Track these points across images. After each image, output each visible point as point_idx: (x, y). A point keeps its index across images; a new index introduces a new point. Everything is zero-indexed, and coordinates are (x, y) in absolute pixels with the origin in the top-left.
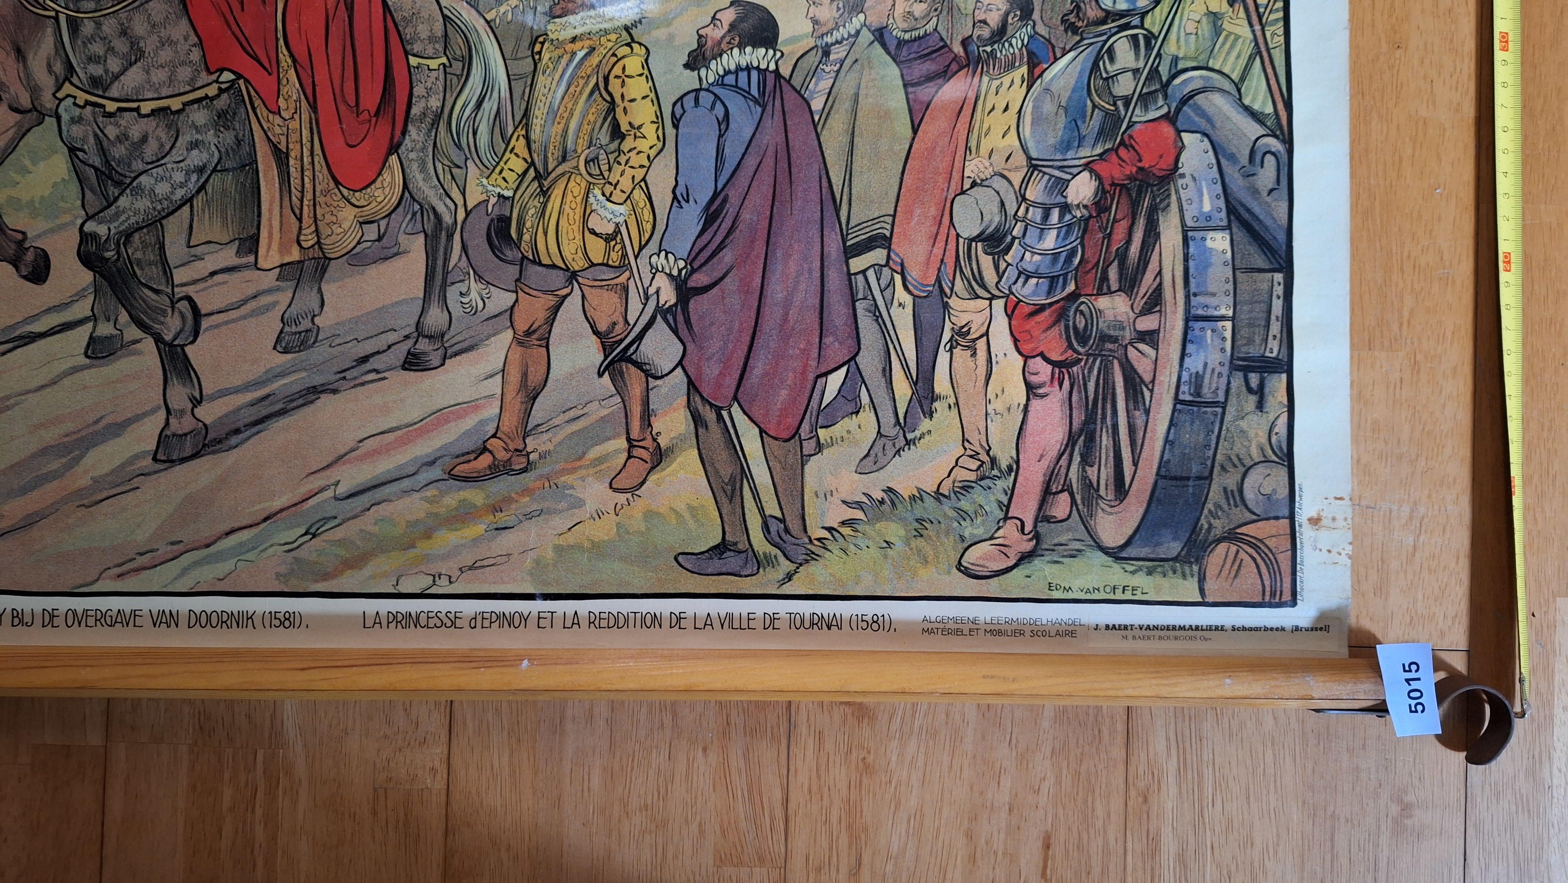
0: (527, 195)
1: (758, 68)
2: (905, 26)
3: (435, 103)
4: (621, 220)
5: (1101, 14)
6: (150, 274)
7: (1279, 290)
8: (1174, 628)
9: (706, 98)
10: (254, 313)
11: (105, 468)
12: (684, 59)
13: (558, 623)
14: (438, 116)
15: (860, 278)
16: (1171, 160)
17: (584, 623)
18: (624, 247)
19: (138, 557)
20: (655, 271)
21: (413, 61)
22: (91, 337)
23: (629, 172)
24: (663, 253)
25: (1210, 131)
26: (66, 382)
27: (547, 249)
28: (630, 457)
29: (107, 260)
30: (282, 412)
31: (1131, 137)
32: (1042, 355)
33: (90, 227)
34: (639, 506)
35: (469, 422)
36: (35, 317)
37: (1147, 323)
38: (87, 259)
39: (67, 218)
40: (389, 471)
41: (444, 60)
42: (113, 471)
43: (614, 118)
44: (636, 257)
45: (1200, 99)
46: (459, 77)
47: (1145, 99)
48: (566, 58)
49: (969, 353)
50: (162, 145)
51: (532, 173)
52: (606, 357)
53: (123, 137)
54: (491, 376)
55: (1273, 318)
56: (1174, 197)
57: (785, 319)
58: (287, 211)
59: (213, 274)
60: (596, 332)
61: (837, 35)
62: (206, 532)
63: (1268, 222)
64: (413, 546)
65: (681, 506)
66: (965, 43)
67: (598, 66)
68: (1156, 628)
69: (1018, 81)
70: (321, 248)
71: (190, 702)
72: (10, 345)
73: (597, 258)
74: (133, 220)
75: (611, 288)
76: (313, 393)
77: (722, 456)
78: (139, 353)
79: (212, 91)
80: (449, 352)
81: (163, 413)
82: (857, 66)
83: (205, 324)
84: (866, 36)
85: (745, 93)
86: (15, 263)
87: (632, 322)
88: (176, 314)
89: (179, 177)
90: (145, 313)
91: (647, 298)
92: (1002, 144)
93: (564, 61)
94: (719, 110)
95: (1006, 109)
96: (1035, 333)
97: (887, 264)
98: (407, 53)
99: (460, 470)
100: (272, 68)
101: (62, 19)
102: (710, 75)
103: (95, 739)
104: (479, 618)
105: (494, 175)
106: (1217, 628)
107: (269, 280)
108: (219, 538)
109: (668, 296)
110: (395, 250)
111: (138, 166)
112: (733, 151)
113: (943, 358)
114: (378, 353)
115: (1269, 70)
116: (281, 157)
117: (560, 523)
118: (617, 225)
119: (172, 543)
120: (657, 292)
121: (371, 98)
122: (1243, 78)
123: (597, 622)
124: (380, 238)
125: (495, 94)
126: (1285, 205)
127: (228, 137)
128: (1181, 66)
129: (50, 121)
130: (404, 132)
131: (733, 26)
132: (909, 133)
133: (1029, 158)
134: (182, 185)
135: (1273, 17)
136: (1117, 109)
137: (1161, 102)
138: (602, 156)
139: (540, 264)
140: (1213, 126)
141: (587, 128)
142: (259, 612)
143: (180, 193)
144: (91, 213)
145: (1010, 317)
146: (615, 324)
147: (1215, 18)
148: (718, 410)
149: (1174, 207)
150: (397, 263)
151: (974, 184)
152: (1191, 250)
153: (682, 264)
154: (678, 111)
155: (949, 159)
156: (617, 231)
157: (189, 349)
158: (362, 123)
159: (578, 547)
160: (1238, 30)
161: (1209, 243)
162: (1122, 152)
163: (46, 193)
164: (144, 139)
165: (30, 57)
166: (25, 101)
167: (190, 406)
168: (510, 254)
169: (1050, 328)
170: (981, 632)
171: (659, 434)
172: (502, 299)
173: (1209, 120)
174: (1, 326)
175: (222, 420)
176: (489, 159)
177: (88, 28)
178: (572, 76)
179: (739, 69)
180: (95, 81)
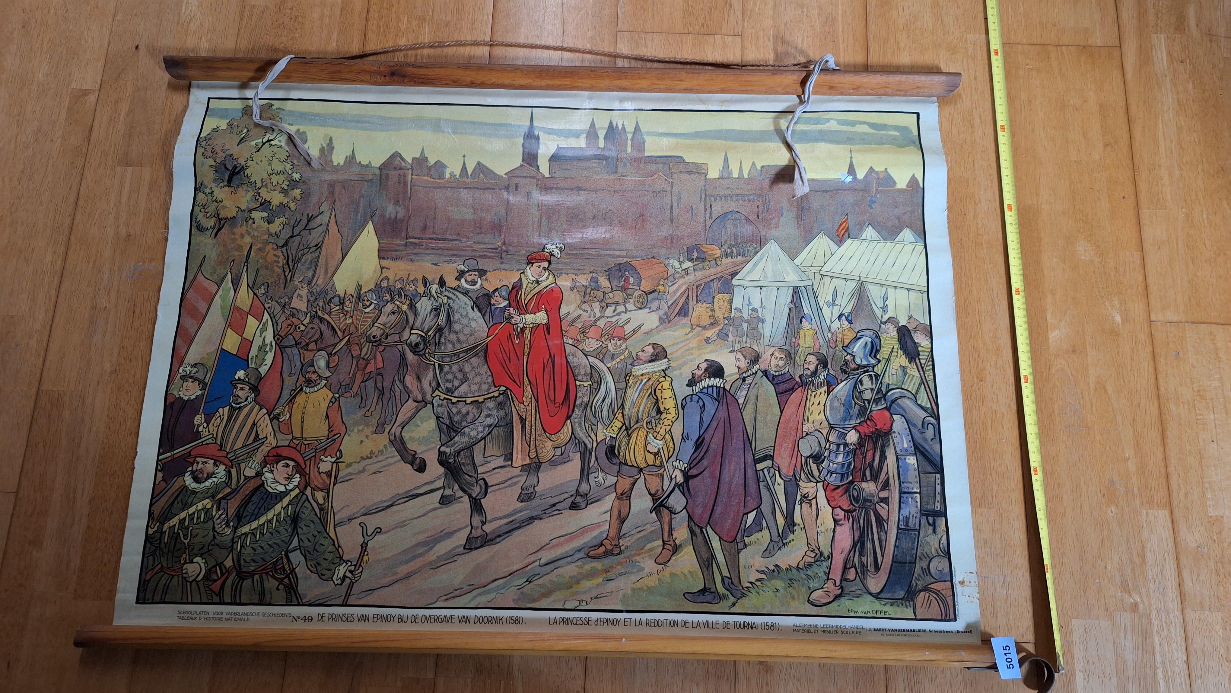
0: (622, 437)
1: (716, 386)
2: (775, 370)
3: (586, 399)
4: (660, 447)
5: (856, 366)
6: (468, 469)
7: (939, 481)
8: (904, 630)
9: (695, 398)
10: (510, 486)
11: (443, 552)
12: (687, 383)
13: (633, 624)
14: (587, 405)
15: (761, 472)
16: (889, 426)
17: (644, 624)
18: (662, 458)
19: (455, 591)
20: (674, 468)
21: (578, 383)
22: (442, 495)
23: (664, 427)
24: (678, 460)
25: (904, 414)
26: (430, 514)
27: (630, 459)
28: (663, 549)
29: (450, 463)
30: (518, 528)
31: (871, 416)
32: (840, 507)
33: (443, 449)
34: (668, 571)
35: (596, 533)
36: (419, 487)
37: (883, 494)
38: (441, 463)
39: (433, 445)
40: (562, 554)
41: (590, 383)
42: (446, 553)
43: (658, 405)
44: (667, 462)
45: (899, 401)
46: (596, 389)
47: (877, 401)
48: (639, 382)
49: (809, 505)
50: (475, 416)
51: (624, 427)
53: (459, 412)
55: (937, 493)
56: (891, 441)
57: (730, 489)
58: (524, 442)
59: (494, 469)
60: (650, 494)
61: (748, 374)
62: (484, 581)
63: (932, 452)
64: (571, 587)
65: (686, 571)
66: (800, 377)
67: (652, 385)
68: (896, 630)
69: (823, 392)
70: (538, 458)
72: (408, 499)
73: (651, 463)
74: (460, 446)
75: (656, 475)
76: (532, 519)
77: (703, 549)
78: (462, 502)
79: (496, 394)
81: (469, 528)
82: (757, 386)
83: (490, 490)
84: (760, 374)
85: (712, 396)
86: (412, 464)
87: (665, 490)
88: (478, 486)
89: (481, 429)
90: (465, 485)
91: (671, 480)
92: (818, 418)
93: (638, 383)
94: (701, 403)
95: (819, 404)
96: (836, 498)
97: (772, 467)
98: (575, 380)
99: (591, 553)
100: (521, 385)
101: (437, 365)
102: (697, 389)
103: (430, 675)
104: (599, 621)
105: (609, 428)
106: (923, 631)
107: (517, 471)
108: (490, 583)
109: (680, 479)
110: (567, 459)
111: (464, 424)
112: (707, 420)
113: (798, 508)
114: (561, 502)
115: (928, 389)
116: (523, 421)
117: (634, 578)
118: (659, 449)
119: (470, 585)
120: (676, 477)
121: (560, 397)
122: (917, 393)
123: (650, 623)
124: (562, 454)
125: (610, 396)
126: (938, 446)
127: (502, 413)
128: (891, 387)
130: (573, 411)
131: (706, 370)
132: (779, 413)
133: (830, 424)
134: (482, 432)
135: (927, 368)
136: (865, 405)
137: (883, 402)
138: (653, 421)
139: (627, 465)
140: (906, 412)
141: (647, 409)
142: (505, 616)
143: (480, 435)
144: (443, 443)
145: (825, 491)
146: (658, 490)
147: (904, 368)
148: (701, 528)
149: (892, 445)
150: (569, 464)
151: (807, 434)
152: (900, 464)
153: (686, 465)
154: (684, 403)
155: (796, 423)
156: (659, 451)
158: (556, 407)
159: (641, 589)
160: (913, 373)
161: (907, 461)
162: (868, 422)
163: (425, 435)
164: (468, 413)
165: (423, 380)
166: (420, 398)
167: (481, 525)
169: (842, 496)
170: (819, 631)
171: (676, 538)
172: (612, 480)
173: (904, 410)
174: (405, 490)
175: (493, 531)
176: (607, 422)
177: (446, 368)
178: (641, 389)
179: (708, 386)
180: (448, 390)
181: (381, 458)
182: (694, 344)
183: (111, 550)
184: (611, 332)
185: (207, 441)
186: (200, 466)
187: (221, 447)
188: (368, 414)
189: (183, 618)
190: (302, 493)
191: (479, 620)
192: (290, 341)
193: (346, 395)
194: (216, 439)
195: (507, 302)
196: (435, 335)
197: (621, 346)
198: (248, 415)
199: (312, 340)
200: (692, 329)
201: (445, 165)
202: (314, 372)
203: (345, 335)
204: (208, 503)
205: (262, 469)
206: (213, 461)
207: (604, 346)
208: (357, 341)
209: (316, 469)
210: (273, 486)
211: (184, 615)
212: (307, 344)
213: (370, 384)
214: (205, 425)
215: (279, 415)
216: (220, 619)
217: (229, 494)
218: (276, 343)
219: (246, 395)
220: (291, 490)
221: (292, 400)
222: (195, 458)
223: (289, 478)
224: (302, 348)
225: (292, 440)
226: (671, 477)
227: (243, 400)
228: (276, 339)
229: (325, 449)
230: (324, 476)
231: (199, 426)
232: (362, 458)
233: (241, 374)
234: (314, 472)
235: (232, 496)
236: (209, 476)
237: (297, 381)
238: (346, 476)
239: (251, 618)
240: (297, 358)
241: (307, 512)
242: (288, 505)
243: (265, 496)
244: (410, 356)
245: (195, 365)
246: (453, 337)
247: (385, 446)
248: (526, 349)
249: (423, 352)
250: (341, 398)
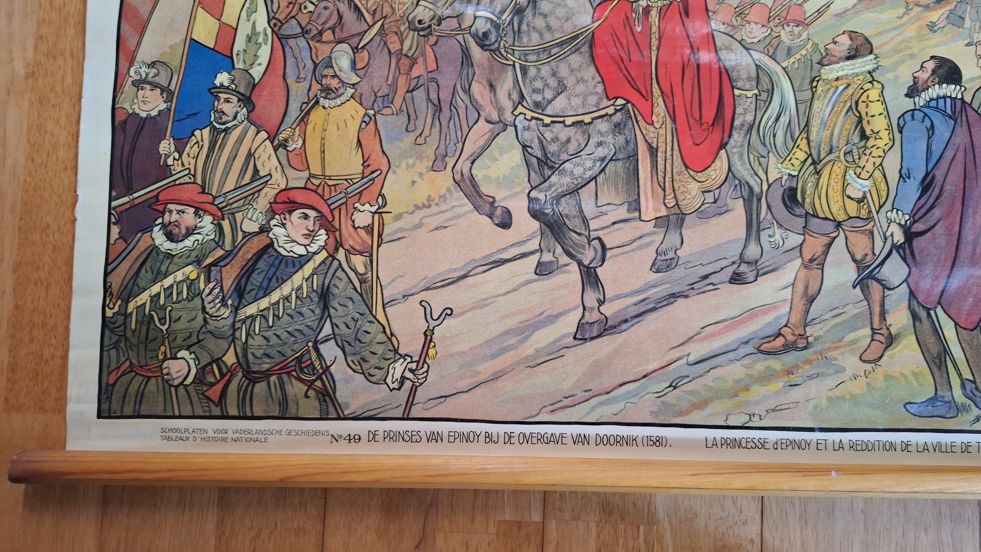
0: (807, 174)
1: (950, 97)
3: (749, 118)
4: (866, 189)
6: (574, 223)
9: (919, 115)
10: (639, 248)
11: (543, 343)
12: (905, 91)
13: (830, 447)
14: (751, 126)
17: (847, 447)
18: (869, 206)
19: (564, 399)
20: (890, 221)
21: (737, 92)
22: (539, 262)
23: (872, 160)
24: (895, 211)
26: (523, 289)
27: (822, 208)
28: (873, 340)
29: (547, 214)
30: (654, 309)
33: (534, 194)
34: (880, 371)
35: (771, 317)
36: (504, 249)
38: (535, 214)
39: (519, 189)
40: (720, 347)
41: (756, 91)
42: (549, 345)
43: (862, 127)
44: (878, 213)
46: (765, 101)
48: (833, 90)
50: (580, 145)
51: (810, 161)
52: (859, 276)
53: (555, 139)
54: (785, 288)
58: (656, 185)
59: (614, 223)
60: (854, 260)
62: (607, 384)
64: (737, 395)
65: (907, 372)
67: (852, 95)
70: (679, 208)
71: (597, 494)
72: (487, 266)
73: (853, 214)
74: (560, 190)
75: (863, 232)
76: (674, 296)
77: (931, 340)
78: (568, 272)
79: (611, 110)
80: (761, 272)
81: (581, 309)
83: (609, 254)
85: (943, 112)
86: (490, 216)
87: (877, 254)
88: (591, 248)
89: (589, 164)
90: (572, 247)
91: (886, 239)
93: (831, 92)
94: (928, 123)
99: (764, 347)
100: (648, 97)
101: (517, 66)
102: (921, 100)
103: (537, 517)
104: (779, 443)
105: (786, 162)
107: (649, 227)
108: (615, 388)
109: (899, 237)
110: (725, 209)
111: (564, 157)
112: (937, 147)
114: (715, 273)
116: (653, 151)
117: (831, 382)
118: (864, 192)
119: (586, 391)
120: (892, 235)
121: (709, 114)
123: (854, 447)
124: (715, 202)
125: (788, 112)
127: (621, 139)
129: (511, 129)
130: (730, 136)
131: (934, 72)
134: (590, 169)
138: (855, 150)
139: (818, 217)
141: (845, 133)
142: (640, 436)
143: (589, 174)
144: (534, 185)
146: (866, 255)
148: (928, 310)
153: (907, 217)
154: (902, 123)
156: (864, 197)
157: (598, 270)
158: (703, 130)
159: (842, 398)
163: (507, 173)
164: (569, 140)
165: (498, 89)
166: (495, 118)
167: (597, 305)
168: (798, 211)
171: (890, 325)
172: (795, 239)
174: (483, 254)
175: (616, 314)
176: (783, 152)
177: (532, 72)
178: (836, 102)
179: (939, 97)
180: (537, 105)
181: (444, 207)
182: (911, 32)
183: (53, 340)
184: (784, 14)
185: (182, 181)
186: (175, 217)
187: (204, 189)
188: (421, 140)
189: (169, 439)
190: (332, 257)
191: (602, 440)
192: (292, 28)
193: (385, 111)
194: (194, 176)
196: (512, 19)
197: (800, 35)
198: (240, 141)
199: (327, 26)
200: (908, 9)
202: (333, 77)
203: (377, 18)
204: (191, 271)
205: (269, 221)
206: (193, 210)
207: (774, 35)
208: (394, 29)
209: (350, 223)
210: (288, 246)
211: (170, 434)
212: (320, 33)
213: (420, 94)
214: (177, 155)
215: (286, 140)
216: (225, 440)
217: (221, 259)
218: (273, 31)
219: (235, 110)
220: (315, 253)
221: (304, 119)
222: (167, 204)
223: (311, 235)
224: (312, 38)
225: (308, 179)
226: (885, 236)
227: (230, 118)
228: (272, 24)
229: (360, 193)
230: (362, 233)
231: (167, 156)
232: (417, 207)
233: (223, 78)
234: (346, 226)
235: (227, 261)
236: (190, 232)
237: (309, 90)
238: (395, 232)
239: (270, 437)
240: (306, 54)
241: (341, 285)
242: (312, 275)
243: (277, 262)
244: (476, 52)
245: (152, 65)
246: (539, 22)
247: (449, 190)
248: (653, 40)
249: (496, 45)
250: (378, 116)
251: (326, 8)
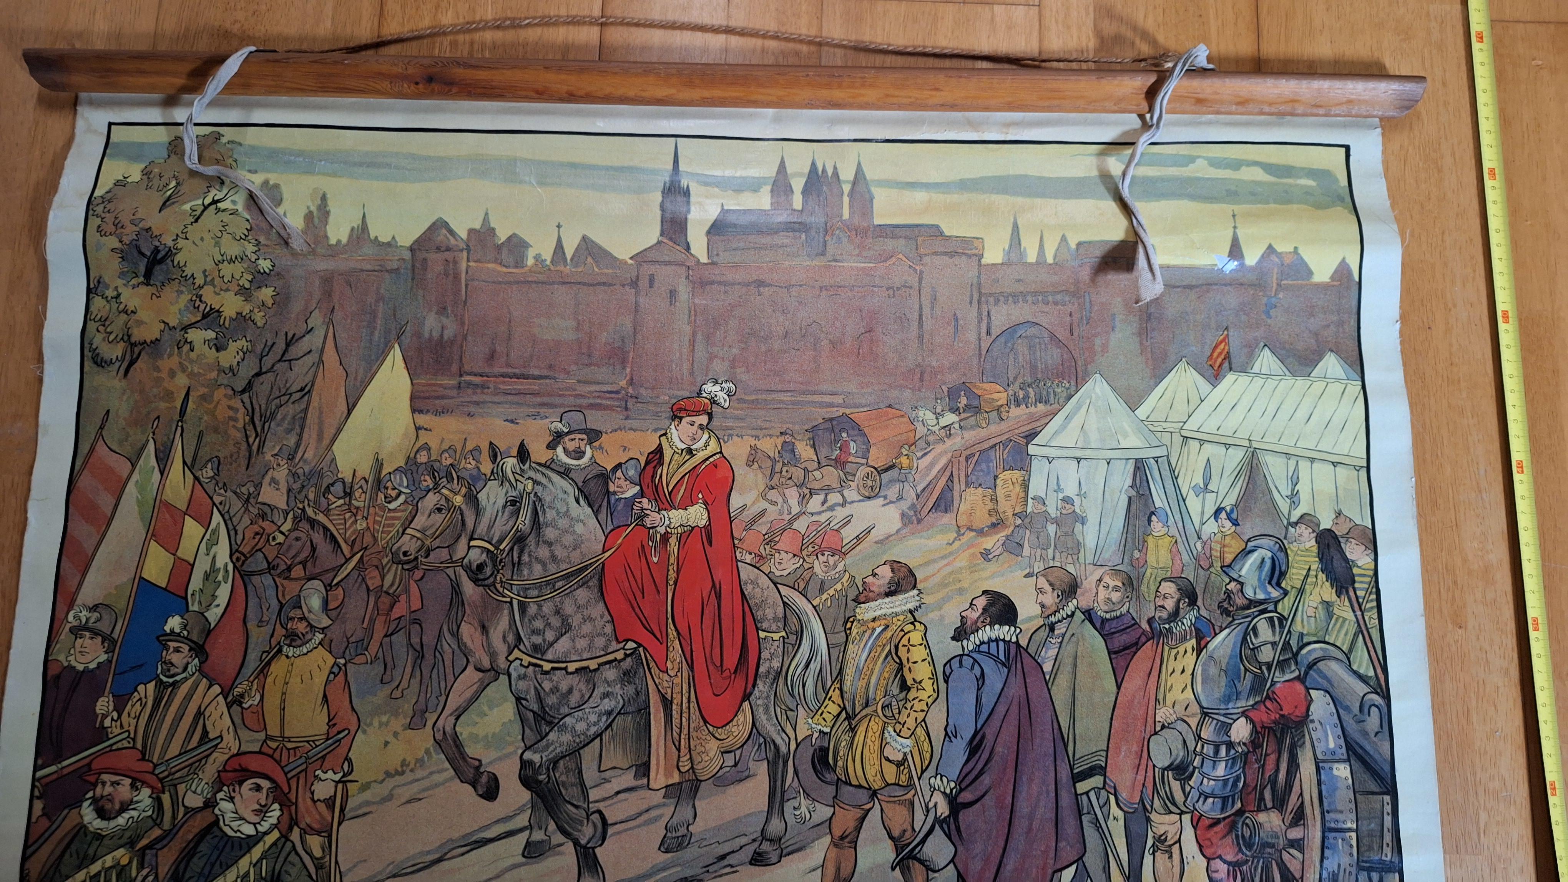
0: (840, 731)
1: (1003, 640)
2: (1106, 608)
3: (776, 664)
4: (907, 750)
5: (1246, 602)
6: (572, 793)
7: (1388, 808)
9: (968, 662)
10: (646, 822)
12: (952, 633)
14: (778, 674)
15: (1084, 797)
16: (1304, 709)
18: (910, 771)
20: (933, 789)
21: (762, 634)
22: (527, 842)
23: (913, 715)
24: (939, 777)
25: (1330, 690)
26: (508, 875)
27: (855, 773)
29: (541, 782)
31: (1274, 692)
32: (1220, 857)
33: (528, 755)
36: (487, 827)
37: (1295, 833)
38: (526, 781)
39: (511, 749)
41: (783, 634)
43: (902, 675)
44: (919, 779)
45: (1321, 665)
46: (793, 645)
47: (1282, 665)
48: (869, 632)
49: (1167, 855)
50: (583, 696)
51: (844, 715)
52: (897, 856)
53: (555, 690)
54: (814, 870)
55: (1385, 829)
56: (1307, 737)
57: (1030, 829)
58: (670, 743)
59: (618, 793)
60: (891, 837)
61: (1058, 616)
63: (1376, 756)
66: (1150, 621)
67: (891, 638)
69: (1189, 650)
70: (694, 772)
72: (468, 848)
73: (891, 779)
74: (558, 750)
75: (901, 803)
78: (562, 853)
79: (620, 655)
80: (785, 852)
82: (1074, 639)
83: (610, 831)
84: (1079, 616)
85: (996, 658)
86: (474, 784)
87: (917, 830)
88: (590, 824)
89: (593, 718)
90: (568, 823)
91: (928, 811)
92: (1181, 697)
93: (867, 635)
94: (977, 669)
95: (1183, 671)
96: (1214, 841)
97: (1104, 788)
98: (757, 629)
100: (662, 639)
101: (515, 603)
102: (969, 645)
105: (817, 717)
107: (657, 797)
109: (943, 809)
110: (746, 773)
111: (565, 710)
112: (988, 701)
113: (1148, 860)
114: (733, 852)
115: (1369, 644)
116: (667, 704)
118: (905, 754)
120: (935, 806)
121: (731, 660)
122: (1351, 650)
124: (736, 765)
125: (819, 658)
126: (1389, 743)
127: (630, 690)
128: (1305, 640)
129: (503, 678)
130: (754, 685)
131: (985, 609)
132: (1115, 689)
133: (1201, 707)
134: (595, 724)
135: (1369, 605)
136: (1262, 672)
137: (1293, 667)
138: (894, 703)
139: (851, 785)
140: (1332, 685)
141: (883, 682)
143: (593, 730)
144: (528, 744)
145: (1195, 828)
146: (905, 830)
147: (1327, 605)
149: (1308, 744)
150: (749, 784)
151: (1163, 727)
152: (1323, 777)
153: (953, 785)
154: (948, 671)
155: (1144, 708)
156: (905, 759)
157: (597, 850)
158: (724, 679)
160: (1344, 615)
161: (1335, 772)
162: (1268, 703)
163: (497, 731)
164: (570, 691)
165: (491, 631)
166: (486, 664)
168: (829, 777)
169: (1224, 837)
172: (823, 812)
173: (1329, 681)
174: (462, 833)
176: (813, 704)
177: (532, 609)
178: (873, 646)
179: (990, 640)
180: (536, 648)
181: (419, 774)
182: (962, 562)
184: (819, 541)
185: (119, 745)
186: (108, 789)
187: (144, 755)
188: (397, 694)
190: (285, 837)
192: (258, 562)
193: (360, 659)
194: (134, 740)
195: (638, 488)
196: (512, 549)
197: (835, 566)
198: (189, 697)
199: (298, 559)
200: (959, 534)
201: (525, 242)
202: (301, 619)
203: (356, 549)
204: (121, 855)
205: (215, 794)
207: (806, 566)
208: (375, 562)
209: (309, 795)
210: (234, 824)
212: (289, 569)
213: (399, 639)
214: (115, 715)
215: (242, 696)
217: (158, 840)
218: (235, 567)
219: (185, 661)
220: (266, 833)
221: (263, 670)
222: (99, 774)
223: (262, 811)
224: (279, 575)
225: (265, 741)
226: (927, 807)
227: (179, 670)
228: (234, 559)
229: (324, 757)
230: (322, 807)
231: (104, 716)
232: (388, 775)
233: (174, 623)
234: (304, 800)
235: (165, 842)
236: (124, 807)
237: (272, 636)
238: (360, 806)
240: (271, 592)
241: (294, 871)
242: (260, 860)
243: (222, 844)
244: (468, 588)
245: (94, 608)
246: (543, 552)
247: (427, 752)
248: (671, 572)
249: (492, 579)
250: (349, 666)
251: (297, 539)
